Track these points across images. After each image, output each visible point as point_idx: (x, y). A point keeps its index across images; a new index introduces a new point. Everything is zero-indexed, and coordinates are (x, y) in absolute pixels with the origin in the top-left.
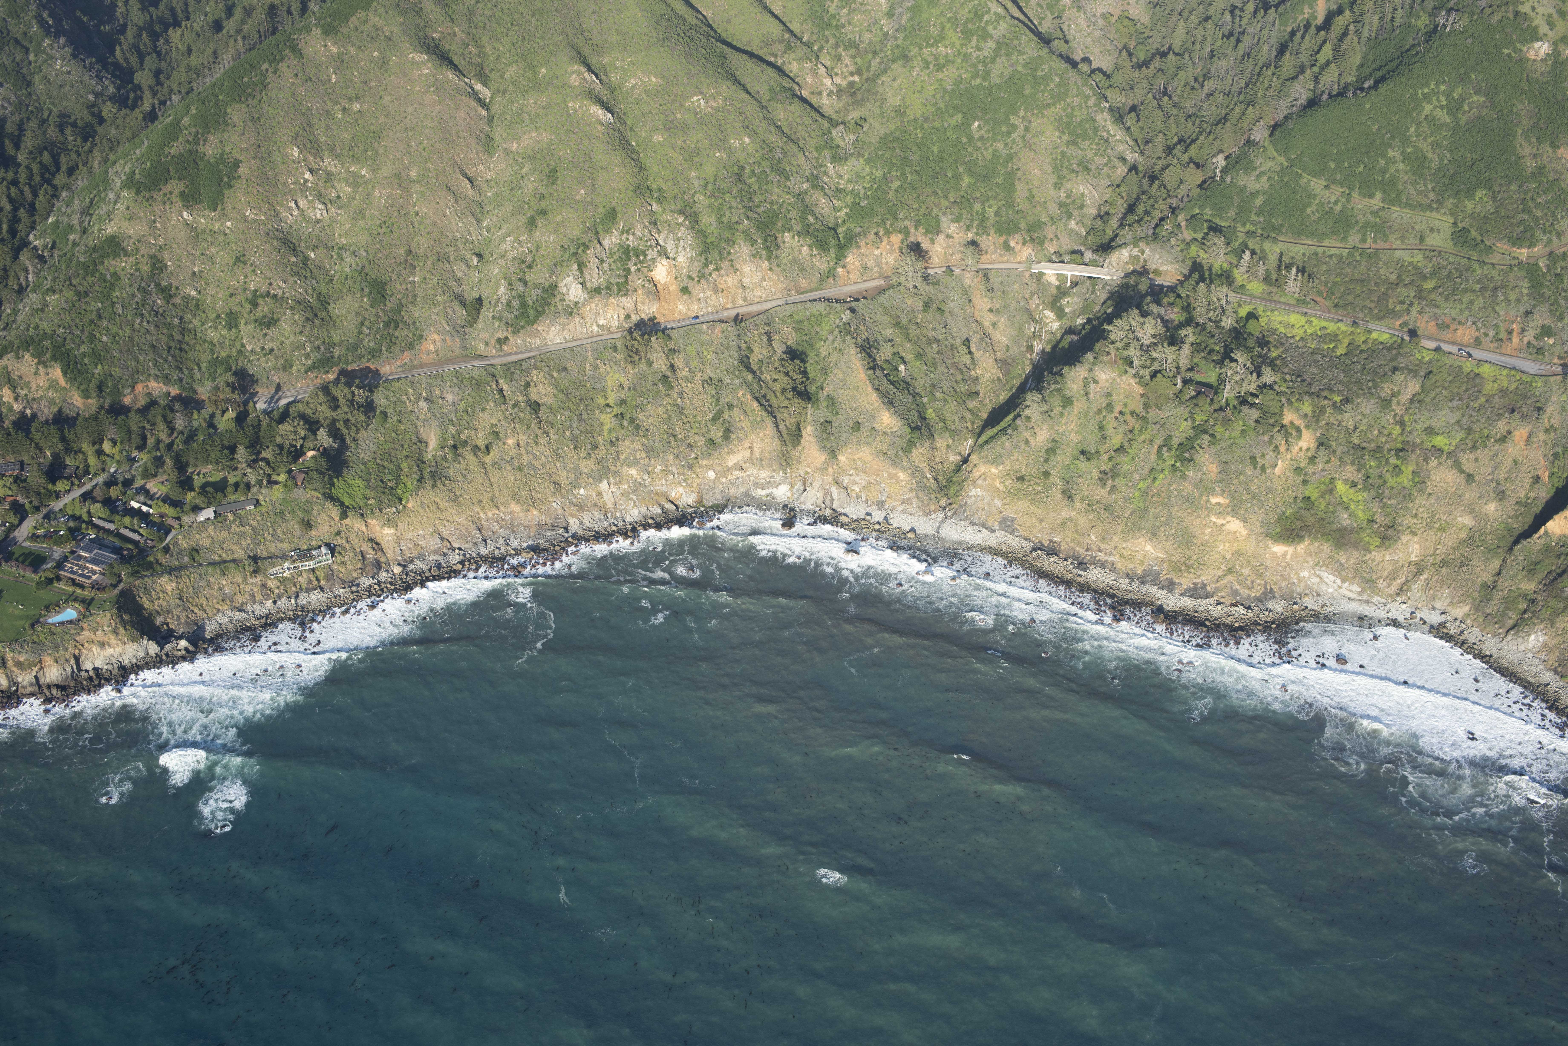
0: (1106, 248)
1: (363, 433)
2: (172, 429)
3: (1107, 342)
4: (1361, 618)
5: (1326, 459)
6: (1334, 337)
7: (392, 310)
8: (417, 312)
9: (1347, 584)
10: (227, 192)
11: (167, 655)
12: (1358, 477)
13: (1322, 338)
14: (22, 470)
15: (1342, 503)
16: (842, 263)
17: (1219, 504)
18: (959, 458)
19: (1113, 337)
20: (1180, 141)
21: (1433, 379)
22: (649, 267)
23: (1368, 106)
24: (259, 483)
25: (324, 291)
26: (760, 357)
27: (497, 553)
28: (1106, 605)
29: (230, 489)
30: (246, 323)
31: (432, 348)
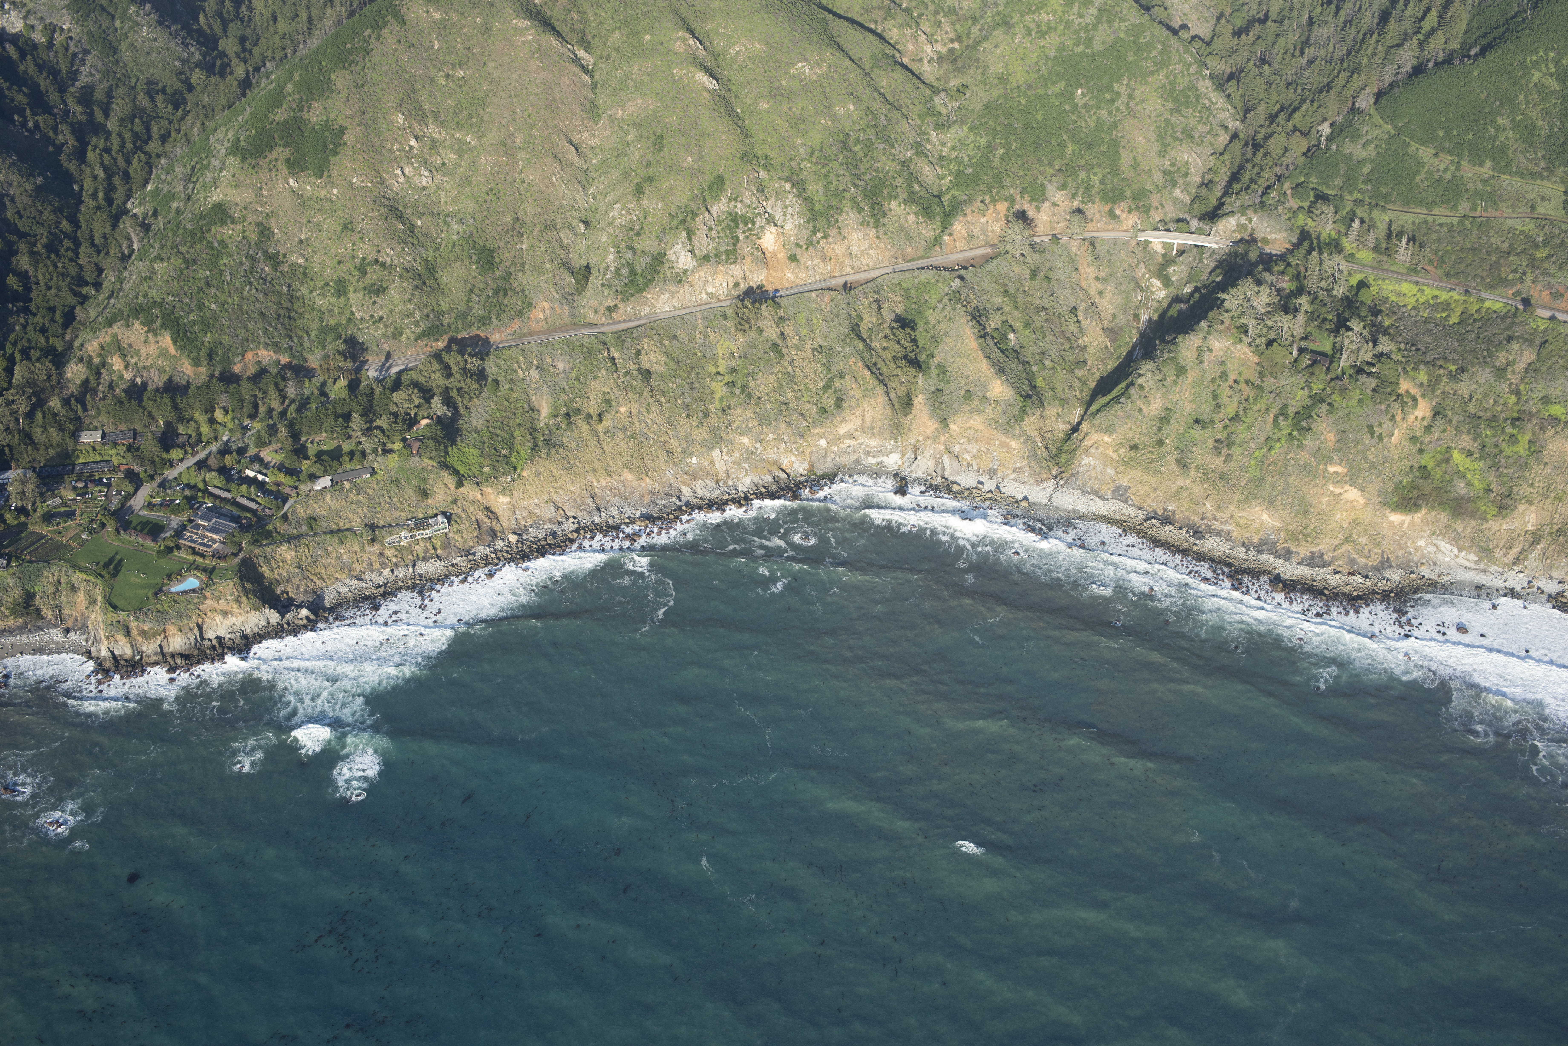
0: (1213, 215)
1: (475, 401)
2: (284, 397)
3: (1222, 311)
4: (1478, 587)
5: (1442, 428)
6: (1446, 306)
7: (501, 277)
8: (525, 280)
9: (1464, 553)
10: (332, 159)
11: (288, 624)
12: (1474, 446)
13: (1435, 307)
14: (135, 438)
15: (1458, 472)
16: (948, 231)
17: (1337, 473)
18: (1068, 426)
19: (1227, 305)
20: (1282, 109)
21: (1549, 347)
22: (757, 235)
23: (1476, 74)
24: (375, 451)
25: (431, 259)
26: (870, 325)
27: (611, 521)
28: (1224, 573)
29: (346, 458)
30: (355, 291)
31: (541, 316)
